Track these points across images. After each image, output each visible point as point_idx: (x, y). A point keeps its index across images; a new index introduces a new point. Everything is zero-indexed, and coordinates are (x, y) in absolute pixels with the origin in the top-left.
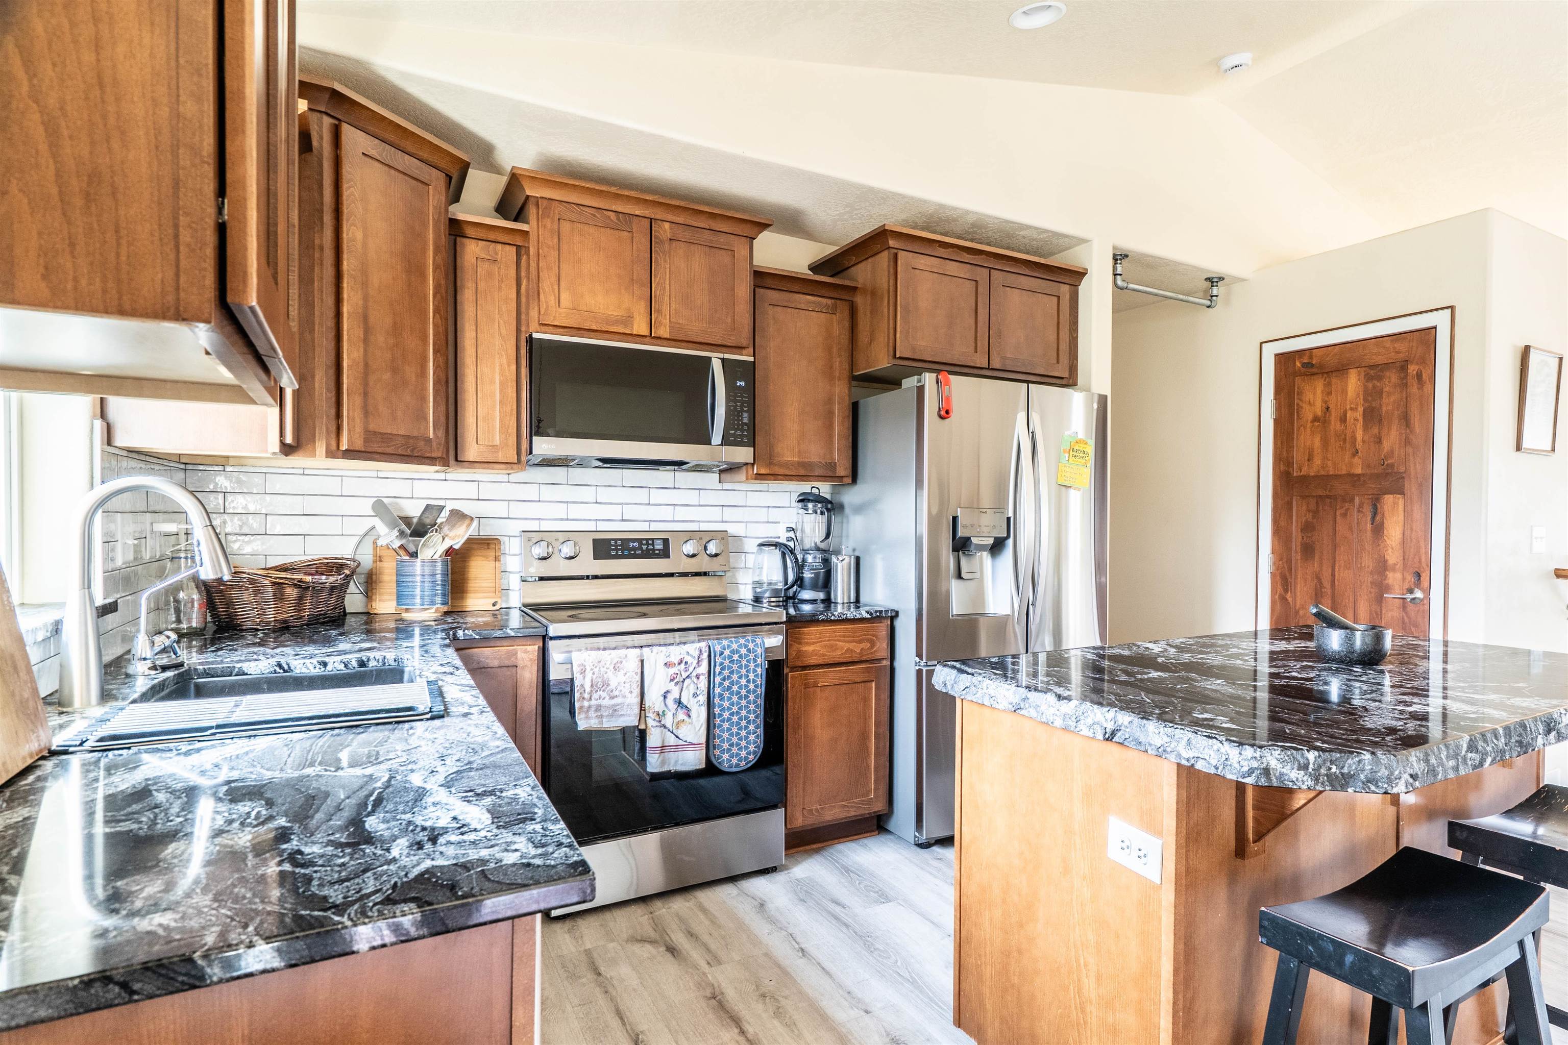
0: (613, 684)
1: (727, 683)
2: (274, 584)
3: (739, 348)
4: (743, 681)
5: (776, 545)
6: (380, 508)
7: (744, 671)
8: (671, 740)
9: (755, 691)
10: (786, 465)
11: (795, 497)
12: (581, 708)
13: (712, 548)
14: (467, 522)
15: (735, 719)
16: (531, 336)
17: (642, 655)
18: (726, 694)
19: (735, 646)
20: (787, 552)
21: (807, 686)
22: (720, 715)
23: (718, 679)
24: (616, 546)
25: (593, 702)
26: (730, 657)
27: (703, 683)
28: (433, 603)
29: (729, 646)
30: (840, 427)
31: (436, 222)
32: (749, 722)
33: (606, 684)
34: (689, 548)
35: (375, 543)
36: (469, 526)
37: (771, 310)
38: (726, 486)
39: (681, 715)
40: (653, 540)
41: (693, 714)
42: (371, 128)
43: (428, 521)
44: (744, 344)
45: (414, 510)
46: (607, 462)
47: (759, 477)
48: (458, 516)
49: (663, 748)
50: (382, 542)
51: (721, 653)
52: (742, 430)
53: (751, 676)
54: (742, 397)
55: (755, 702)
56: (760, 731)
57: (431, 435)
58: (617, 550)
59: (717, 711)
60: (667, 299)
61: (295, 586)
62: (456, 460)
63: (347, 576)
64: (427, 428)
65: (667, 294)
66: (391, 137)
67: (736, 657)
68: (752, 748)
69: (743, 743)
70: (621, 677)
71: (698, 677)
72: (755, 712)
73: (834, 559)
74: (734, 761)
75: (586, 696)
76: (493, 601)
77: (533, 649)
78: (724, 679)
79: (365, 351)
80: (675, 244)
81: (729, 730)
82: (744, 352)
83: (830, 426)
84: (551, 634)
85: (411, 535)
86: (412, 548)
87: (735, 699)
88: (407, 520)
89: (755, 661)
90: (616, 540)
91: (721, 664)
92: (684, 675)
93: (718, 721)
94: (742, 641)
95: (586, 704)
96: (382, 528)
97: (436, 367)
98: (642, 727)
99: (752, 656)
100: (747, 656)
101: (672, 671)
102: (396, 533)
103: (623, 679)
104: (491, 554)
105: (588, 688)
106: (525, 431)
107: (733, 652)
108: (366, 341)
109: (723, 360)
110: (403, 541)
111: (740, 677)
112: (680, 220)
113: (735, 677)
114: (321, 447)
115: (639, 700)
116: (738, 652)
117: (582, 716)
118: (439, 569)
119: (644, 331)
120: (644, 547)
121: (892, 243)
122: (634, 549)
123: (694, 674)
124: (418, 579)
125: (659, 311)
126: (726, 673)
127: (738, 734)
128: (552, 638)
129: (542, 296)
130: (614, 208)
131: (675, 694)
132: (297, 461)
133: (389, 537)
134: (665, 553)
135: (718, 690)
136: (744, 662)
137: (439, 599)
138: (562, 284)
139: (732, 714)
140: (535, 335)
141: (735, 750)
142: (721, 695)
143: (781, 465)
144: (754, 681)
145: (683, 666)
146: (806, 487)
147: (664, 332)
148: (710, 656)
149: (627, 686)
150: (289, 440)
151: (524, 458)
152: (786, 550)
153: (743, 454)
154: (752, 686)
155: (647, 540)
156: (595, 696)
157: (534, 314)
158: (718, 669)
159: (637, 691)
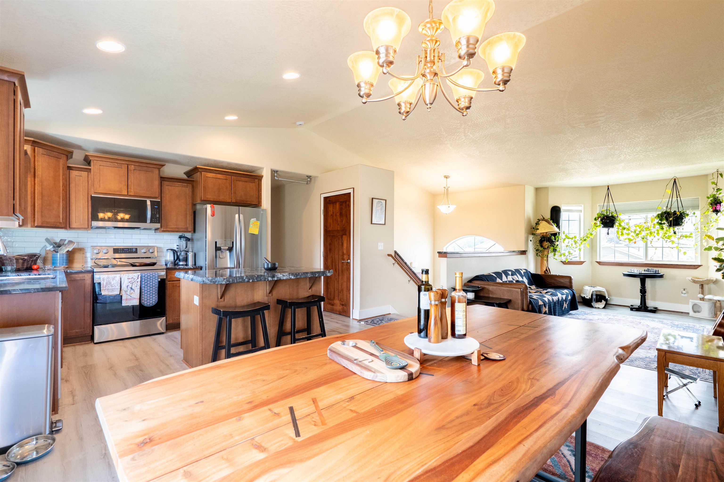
0: (112, 283)
1: (146, 284)
2: (16, 259)
3: (156, 198)
4: (151, 283)
5: (172, 250)
6: (47, 240)
7: (151, 281)
8: (129, 297)
9: (155, 286)
10: (172, 228)
11: (178, 237)
12: (103, 290)
13: (151, 251)
14: (73, 244)
15: (149, 293)
16: (91, 195)
17: (121, 276)
18: (146, 287)
19: (149, 274)
20: (175, 252)
21: (173, 286)
22: (144, 292)
23: (143, 283)
24: (120, 250)
25: (107, 288)
26: (147, 277)
27: (139, 283)
28: (63, 265)
29: (147, 275)
30: (190, 218)
31: (63, 168)
32: (153, 294)
33: (110, 283)
34: (143, 251)
35: (46, 249)
36: (74, 245)
37: (167, 187)
38: (157, 234)
39: (132, 291)
40: (132, 248)
41: (136, 291)
42: (44, 147)
43: (61, 243)
44: (157, 196)
45: (58, 240)
46: (115, 227)
47: (164, 231)
48: (70, 242)
49: (127, 299)
50: (48, 249)
51: (144, 276)
52: (157, 219)
53: (154, 282)
54: (156, 210)
55: (155, 289)
56: (157, 296)
57: (61, 221)
58: (121, 251)
59: (143, 291)
60: (133, 185)
61: (22, 259)
62: (69, 227)
63: (37, 258)
64: (60, 219)
65: (133, 184)
66: (50, 149)
67: (149, 277)
68: (154, 300)
69: (151, 299)
70: (114, 281)
71: (137, 282)
72: (155, 291)
73: (188, 253)
74: (148, 304)
75: (104, 286)
76: (82, 265)
77: (90, 275)
78: (145, 283)
79: (42, 201)
80: (135, 171)
81: (147, 296)
82: (158, 198)
83: (186, 217)
84: (95, 271)
85: (57, 247)
86: (57, 251)
87: (149, 288)
88: (55, 243)
89: (155, 278)
90: (120, 249)
91: (144, 279)
92: (133, 281)
93: (143, 293)
94: (151, 273)
95: (104, 288)
96: (48, 245)
97: (63, 204)
98: (121, 295)
99: (154, 277)
100: (152, 277)
101: (130, 280)
102: (52, 246)
103: (115, 282)
104: (82, 252)
105: (105, 284)
106: (90, 220)
107: (148, 276)
108: (42, 199)
109: (150, 201)
110: (54, 249)
111: (150, 282)
112: (137, 164)
113: (149, 282)
114: (29, 225)
115: (120, 287)
116: (149, 276)
117: (103, 291)
118: (65, 256)
119: (126, 193)
120: (129, 250)
121: (200, 170)
122: (126, 251)
123: (136, 281)
124: (58, 258)
125: (130, 188)
126: (146, 281)
127: (149, 297)
128: (95, 272)
129: (95, 185)
130: (116, 162)
131: (130, 286)
132: (23, 228)
133: (50, 248)
134: (136, 252)
135: (143, 286)
136: (151, 279)
137: (64, 264)
138: (101, 182)
139: (148, 292)
140: (92, 195)
141: (148, 301)
142: (144, 287)
143: (170, 228)
144: (155, 284)
145: (133, 279)
146: (180, 234)
147: (131, 194)
148: (141, 277)
149: (116, 284)
150: (21, 224)
151: (90, 227)
152: (174, 251)
153: (158, 225)
154: (154, 285)
155: (130, 248)
156: (107, 286)
157: (92, 190)
158: (143, 280)
159: (119, 285)
